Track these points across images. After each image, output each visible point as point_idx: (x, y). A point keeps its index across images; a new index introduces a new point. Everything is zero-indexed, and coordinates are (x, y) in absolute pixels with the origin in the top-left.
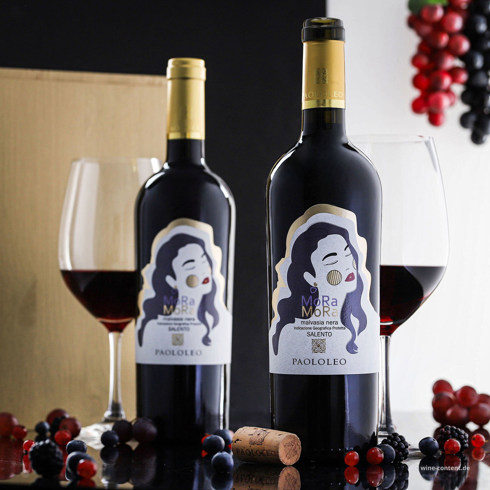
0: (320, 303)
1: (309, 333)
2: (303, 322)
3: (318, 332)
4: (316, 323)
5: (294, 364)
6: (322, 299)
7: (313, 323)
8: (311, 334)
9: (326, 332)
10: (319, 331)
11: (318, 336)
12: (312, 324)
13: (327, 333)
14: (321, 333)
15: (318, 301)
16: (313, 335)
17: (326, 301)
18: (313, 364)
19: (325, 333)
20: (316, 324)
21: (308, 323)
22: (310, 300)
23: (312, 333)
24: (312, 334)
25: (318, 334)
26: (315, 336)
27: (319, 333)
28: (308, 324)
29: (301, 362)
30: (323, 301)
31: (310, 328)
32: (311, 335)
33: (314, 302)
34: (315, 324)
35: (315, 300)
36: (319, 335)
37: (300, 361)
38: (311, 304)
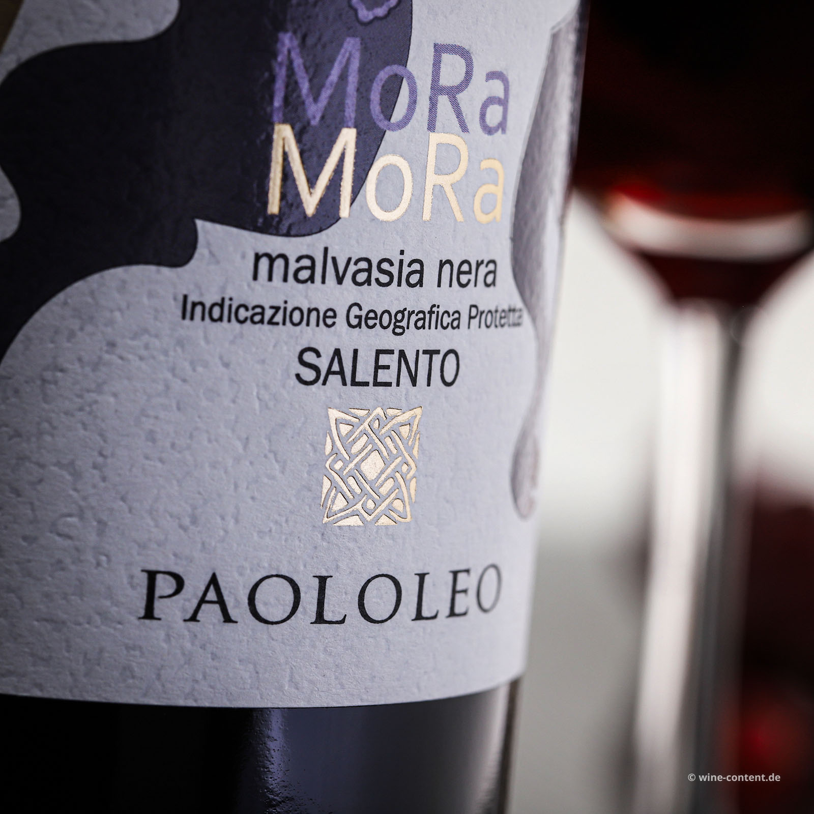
0: (413, 103)
1: (309, 357)
2: (272, 260)
3: (379, 352)
4: (375, 274)
5: (149, 614)
6: (429, 69)
7: (352, 268)
8: (324, 366)
9: (431, 353)
10: (386, 339)
11: (376, 384)
12: (340, 280)
13: (437, 359)
14: (402, 354)
15: (405, 83)
16: (341, 372)
17: (453, 92)
18: (320, 618)
19: (424, 359)
20: (368, 281)
21: (312, 268)
22: (343, 77)
23: (337, 352)
24: (336, 367)
25: (377, 367)
26: (354, 383)
27: (384, 360)
28: (311, 279)
29: (221, 602)
30: (437, 89)
31: (327, 318)
32: (329, 372)
33: (375, 96)
34: (362, 277)
35: (383, 75)
36: (383, 376)
37: (212, 595)
38: (351, 102)
